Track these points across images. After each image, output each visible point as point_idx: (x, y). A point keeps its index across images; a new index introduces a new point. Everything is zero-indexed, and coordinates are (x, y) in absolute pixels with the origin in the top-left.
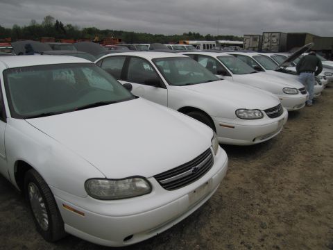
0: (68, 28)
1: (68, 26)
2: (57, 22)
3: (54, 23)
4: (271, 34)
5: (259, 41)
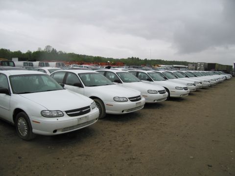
0: (59, 53)
1: (60, 52)
2: (53, 49)
3: (51, 50)
4: (201, 64)
5: (195, 66)
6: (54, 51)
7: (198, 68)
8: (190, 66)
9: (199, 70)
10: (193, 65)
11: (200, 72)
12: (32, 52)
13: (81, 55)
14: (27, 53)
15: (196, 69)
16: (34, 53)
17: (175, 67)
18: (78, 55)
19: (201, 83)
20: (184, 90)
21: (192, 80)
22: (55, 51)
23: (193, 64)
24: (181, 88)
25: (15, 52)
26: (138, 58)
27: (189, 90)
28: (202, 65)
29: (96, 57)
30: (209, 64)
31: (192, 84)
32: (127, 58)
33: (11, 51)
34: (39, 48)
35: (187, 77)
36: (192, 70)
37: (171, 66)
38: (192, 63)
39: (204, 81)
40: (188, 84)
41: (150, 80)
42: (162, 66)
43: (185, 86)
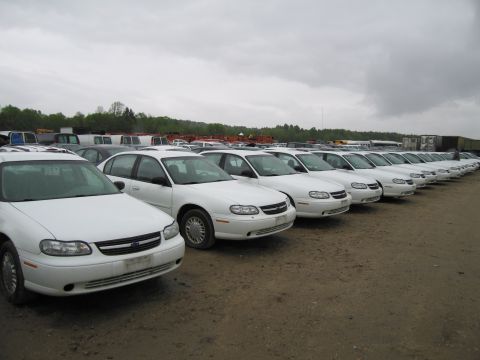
0: (139, 117)
1: (140, 114)
2: (127, 109)
3: (123, 110)
4: (428, 137)
5: (417, 142)
6: (129, 114)
7: (423, 146)
8: (407, 143)
9: (425, 150)
10: (413, 141)
11: (430, 153)
12: (86, 115)
13: (181, 121)
14: (75, 117)
15: (418, 149)
16: (89, 117)
17: (376, 145)
18: (176, 121)
19: (434, 173)
20: (406, 185)
21: (417, 168)
22: (132, 114)
23: (412, 137)
24: (402, 182)
25: (51, 116)
26: (297, 127)
27: (414, 185)
28: (431, 141)
29: (211, 125)
30: (445, 139)
31: (418, 176)
32: (274, 126)
33: (42, 113)
34: (100, 108)
35: (406, 162)
36: (411, 149)
37: (368, 142)
38: (408, 136)
39: (440, 170)
40: (411, 175)
41: (348, 168)
42: (349, 142)
43: (409, 178)
